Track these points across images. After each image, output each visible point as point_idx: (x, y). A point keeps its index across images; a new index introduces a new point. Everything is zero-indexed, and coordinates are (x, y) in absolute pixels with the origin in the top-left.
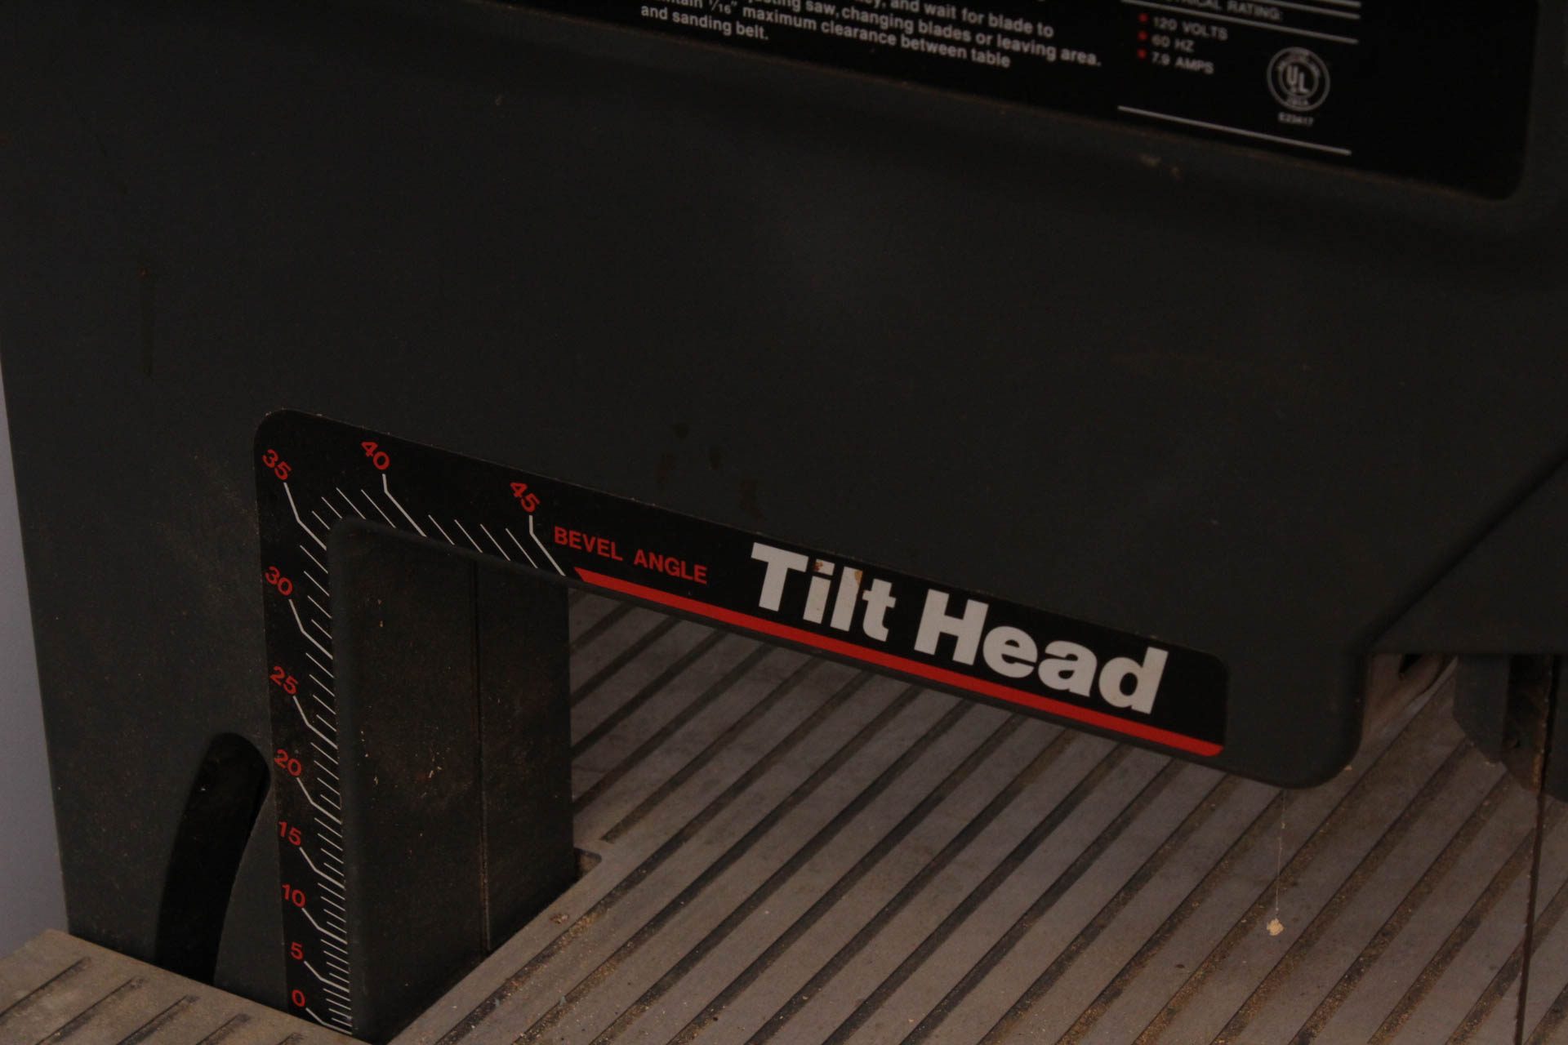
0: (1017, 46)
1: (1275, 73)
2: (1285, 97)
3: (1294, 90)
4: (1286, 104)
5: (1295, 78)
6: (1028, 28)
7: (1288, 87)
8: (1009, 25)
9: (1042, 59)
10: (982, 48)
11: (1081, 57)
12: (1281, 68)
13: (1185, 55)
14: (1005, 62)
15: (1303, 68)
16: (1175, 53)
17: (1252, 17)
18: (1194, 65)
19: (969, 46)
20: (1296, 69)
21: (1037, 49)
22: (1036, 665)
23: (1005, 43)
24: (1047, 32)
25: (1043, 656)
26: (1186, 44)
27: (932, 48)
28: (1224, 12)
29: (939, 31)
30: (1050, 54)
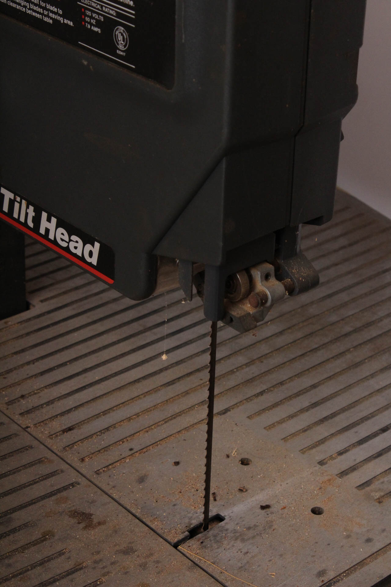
0: (54, 16)
1: (115, 35)
2: (118, 44)
3: (120, 42)
4: (118, 47)
5: (120, 38)
6: (55, 10)
7: (119, 41)
8: (52, 8)
9: (60, 21)
10: (45, 16)
11: (69, 22)
12: (117, 34)
13: (94, 25)
14: (51, 21)
15: (122, 35)
16: (91, 24)
17: (109, 14)
18: (96, 29)
19: (43, 14)
20: (120, 34)
21: (59, 18)
22: (68, 243)
23: (51, 15)
24: (60, 12)
25: (70, 240)
26: (94, 21)
27: (34, 14)
28: (102, 11)
29: (35, 8)
30: (61, 19)
